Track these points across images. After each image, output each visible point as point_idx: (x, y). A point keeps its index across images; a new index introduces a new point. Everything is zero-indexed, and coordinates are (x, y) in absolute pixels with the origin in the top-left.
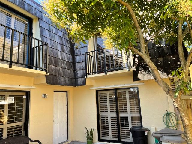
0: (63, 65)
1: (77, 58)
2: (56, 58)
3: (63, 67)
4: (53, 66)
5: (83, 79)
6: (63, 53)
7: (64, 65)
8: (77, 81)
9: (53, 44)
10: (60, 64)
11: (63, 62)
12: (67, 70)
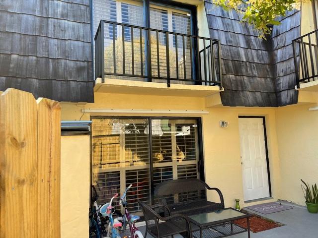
0: (250, 72)
1: (279, 53)
2: (237, 62)
3: (251, 75)
4: (231, 76)
5: (291, 92)
6: (249, 50)
7: (252, 71)
8: (280, 96)
9: (231, 39)
10: (244, 70)
11: (251, 66)
12: (259, 79)
